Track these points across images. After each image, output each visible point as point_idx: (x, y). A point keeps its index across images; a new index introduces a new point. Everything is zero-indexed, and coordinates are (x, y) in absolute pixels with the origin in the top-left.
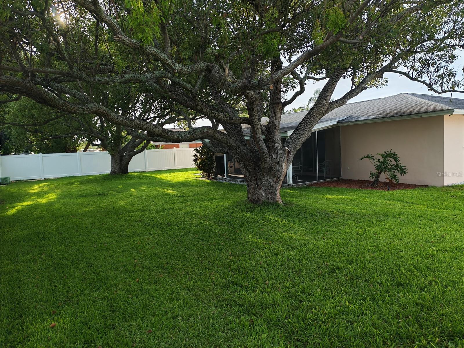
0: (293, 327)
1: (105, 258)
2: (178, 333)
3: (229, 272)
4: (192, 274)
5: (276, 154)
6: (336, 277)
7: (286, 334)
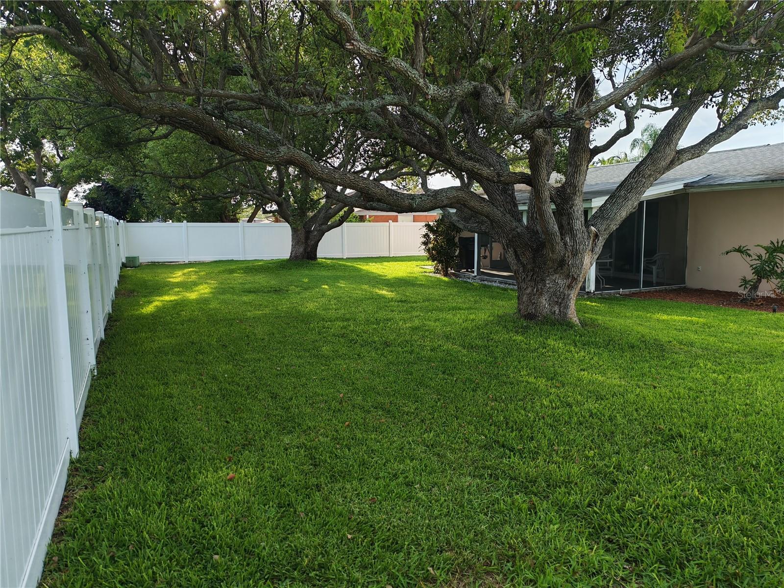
0: (602, 519)
1: (295, 388)
2: (417, 508)
3: (491, 425)
4: (431, 423)
5: (573, 236)
6: (676, 450)
7: (591, 530)
